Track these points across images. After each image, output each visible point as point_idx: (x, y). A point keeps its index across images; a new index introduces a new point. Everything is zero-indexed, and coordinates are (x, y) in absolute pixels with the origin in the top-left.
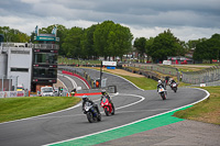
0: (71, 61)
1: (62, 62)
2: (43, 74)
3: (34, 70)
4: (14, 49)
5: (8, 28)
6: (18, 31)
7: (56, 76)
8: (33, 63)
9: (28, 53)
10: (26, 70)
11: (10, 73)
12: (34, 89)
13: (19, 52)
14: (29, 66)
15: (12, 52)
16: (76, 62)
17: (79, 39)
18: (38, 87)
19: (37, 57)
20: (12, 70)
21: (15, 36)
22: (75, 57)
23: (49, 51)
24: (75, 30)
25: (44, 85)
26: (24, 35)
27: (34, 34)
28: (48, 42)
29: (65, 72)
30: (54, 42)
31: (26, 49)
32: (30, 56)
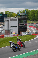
0: (32, 22)
3: (19, 26)
4: (11, 19)
5: (9, 12)
6: (12, 13)
7: (27, 28)
8: (18, 24)
10: (16, 26)
11: (10, 28)
12: (19, 33)
13: (13, 20)
16: (34, 22)
17: (34, 14)
19: (20, 21)
22: (33, 20)
23: (24, 19)
24: (33, 11)
25: (23, 31)
26: (15, 14)
27: (18, 13)
28: (23, 16)
29: (30, 26)
30: (25, 16)
31: (16, 19)
32: (17, 21)
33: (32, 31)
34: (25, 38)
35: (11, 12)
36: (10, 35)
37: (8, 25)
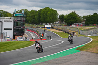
0: (31, 25)
1: (27, 26)
2: (18, 31)
3: (14, 29)
4: (5, 20)
5: (2, 11)
6: (7, 12)
7: (24, 32)
8: (14, 26)
10: (11, 29)
11: (3, 31)
12: (14, 38)
13: (8, 21)
14: (12, 28)
15: (5, 21)
16: (33, 26)
17: (34, 15)
18: (16, 37)
19: (16, 23)
20: (5, 29)
22: (32, 23)
23: (21, 21)
24: (33, 12)
25: (19, 36)
26: (10, 14)
27: (14, 13)
28: (20, 17)
29: (28, 30)
30: (23, 17)
31: (11, 20)
32: (12, 23)
33: (30, 36)
34: (21, 44)
35: (5, 12)
36: (3, 39)
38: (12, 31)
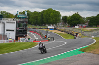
0: (33, 26)
1: (29, 27)
2: (21, 32)
3: (17, 30)
5: (5, 12)
6: (9, 13)
7: (27, 33)
8: (16, 28)
9: (14, 23)
10: (13, 31)
11: (6, 32)
12: (17, 39)
13: (10, 23)
14: (15, 29)
15: (7, 22)
16: (36, 27)
17: (37, 17)
19: (18, 25)
20: (7, 30)
21: (8, 16)
22: (35, 24)
23: (23, 22)
24: (35, 13)
25: (22, 37)
26: (12, 15)
27: (17, 15)
28: (23, 18)
29: (31, 31)
30: (26, 18)
31: (13, 21)
32: (15, 24)
33: (33, 37)
34: (24, 45)
35: (7, 13)
36: (5, 41)
37: (3, 28)
38: (15, 32)
